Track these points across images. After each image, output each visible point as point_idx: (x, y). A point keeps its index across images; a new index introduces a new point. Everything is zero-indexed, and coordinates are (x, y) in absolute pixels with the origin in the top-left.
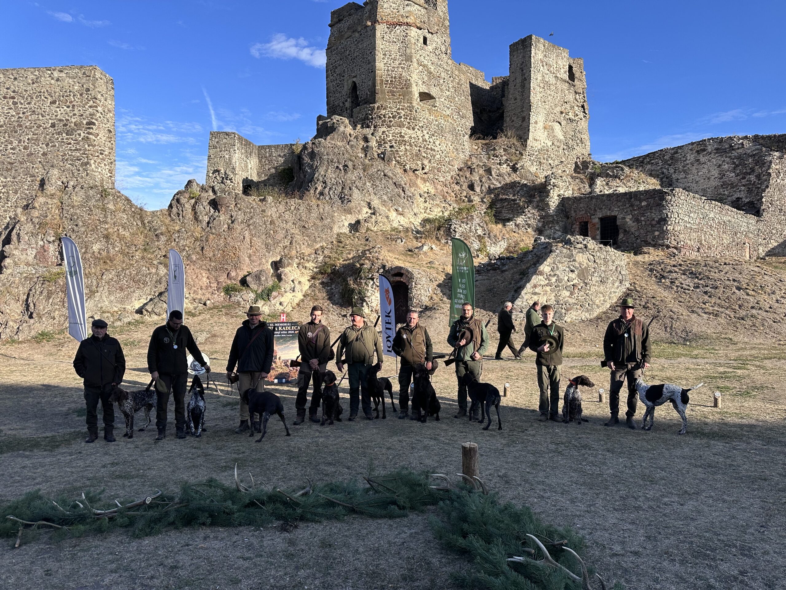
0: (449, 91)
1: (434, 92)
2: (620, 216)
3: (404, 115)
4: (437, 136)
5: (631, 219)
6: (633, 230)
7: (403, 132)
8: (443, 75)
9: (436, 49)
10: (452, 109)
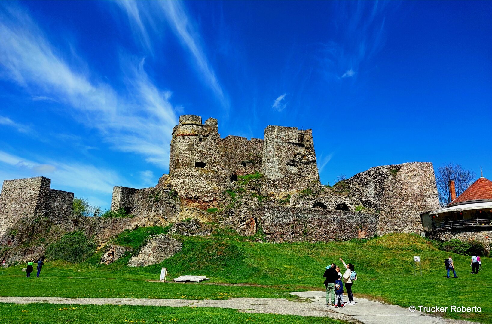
0: (216, 159)
1: (205, 161)
3: (186, 174)
4: (205, 181)
7: (185, 181)
8: (212, 153)
9: (208, 142)
10: (218, 167)
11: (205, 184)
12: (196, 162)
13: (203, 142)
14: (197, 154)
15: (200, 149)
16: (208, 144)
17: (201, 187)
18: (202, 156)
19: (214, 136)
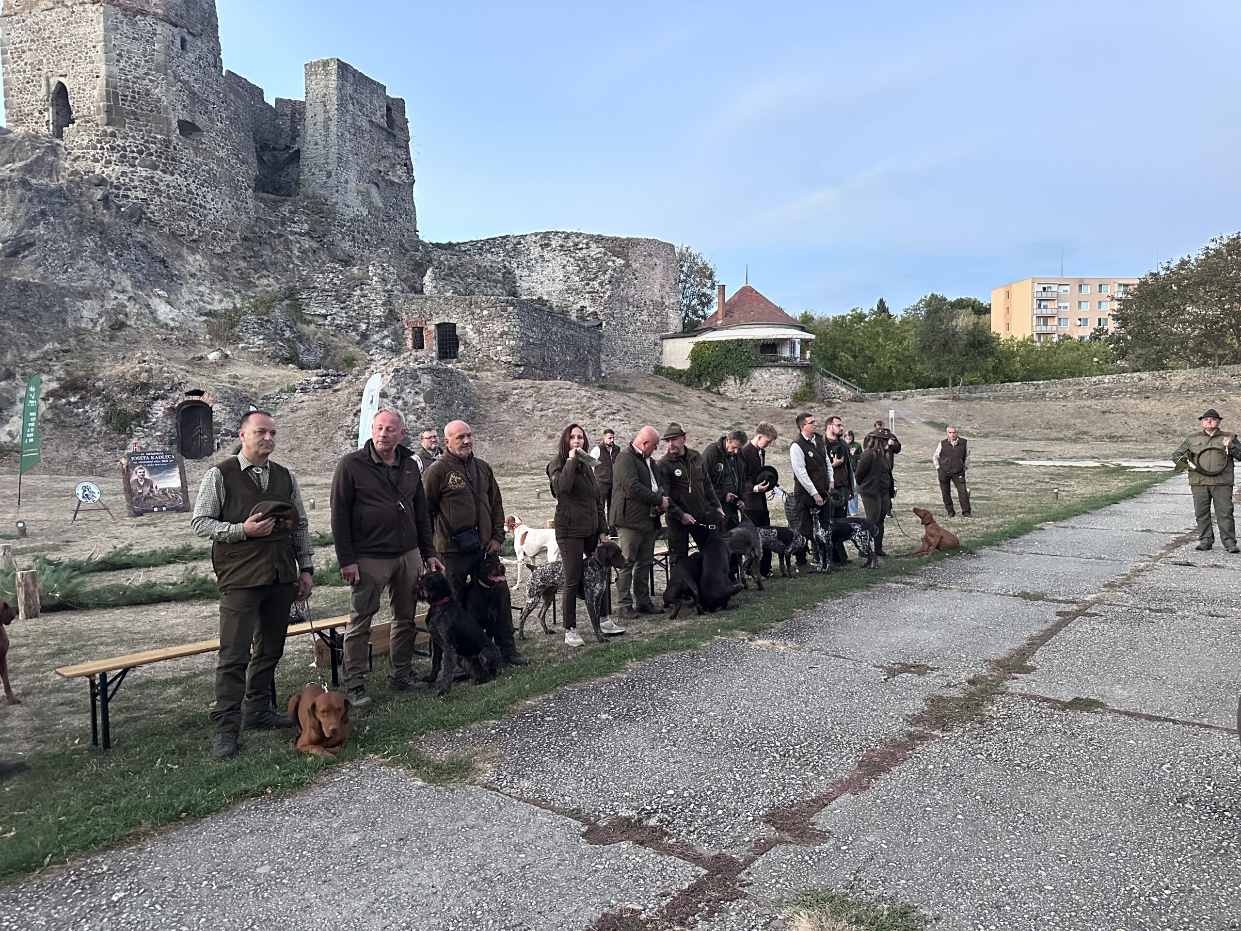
0: (221, 123)
1: (201, 121)
2: (459, 325)
3: (156, 152)
4: (207, 187)
5: (472, 330)
6: (474, 342)
7: (156, 176)
8: (212, 98)
9: (200, 59)
10: (227, 150)
11: (210, 197)
12: (181, 118)
13: (191, 56)
14: (180, 91)
15: (186, 77)
16: (201, 67)
17: (201, 206)
18: (193, 103)
19: (212, 44)
